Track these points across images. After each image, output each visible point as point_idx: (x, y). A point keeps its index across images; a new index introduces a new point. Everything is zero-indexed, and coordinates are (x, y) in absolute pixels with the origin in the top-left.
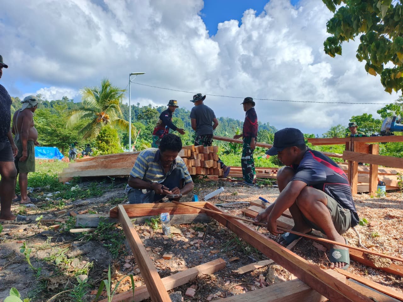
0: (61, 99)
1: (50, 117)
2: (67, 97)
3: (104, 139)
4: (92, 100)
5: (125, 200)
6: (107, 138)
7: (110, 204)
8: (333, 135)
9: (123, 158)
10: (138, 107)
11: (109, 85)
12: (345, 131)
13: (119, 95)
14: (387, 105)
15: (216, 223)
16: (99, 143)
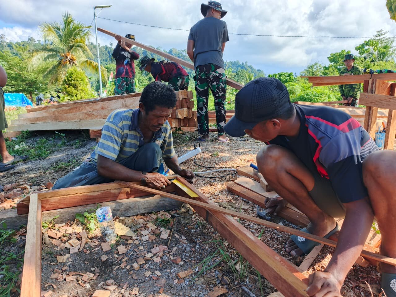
0: (27, 40)
1: (11, 59)
2: (33, 38)
3: (71, 83)
4: (53, 39)
5: (72, 165)
6: (75, 82)
7: (53, 171)
8: (311, 74)
9: (76, 108)
10: (111, 47)
11: (72, 21)
12: (322, 69)
13: (84, 33)
14: (366, 41)
15: (188, 210)
16: (66, 88)
